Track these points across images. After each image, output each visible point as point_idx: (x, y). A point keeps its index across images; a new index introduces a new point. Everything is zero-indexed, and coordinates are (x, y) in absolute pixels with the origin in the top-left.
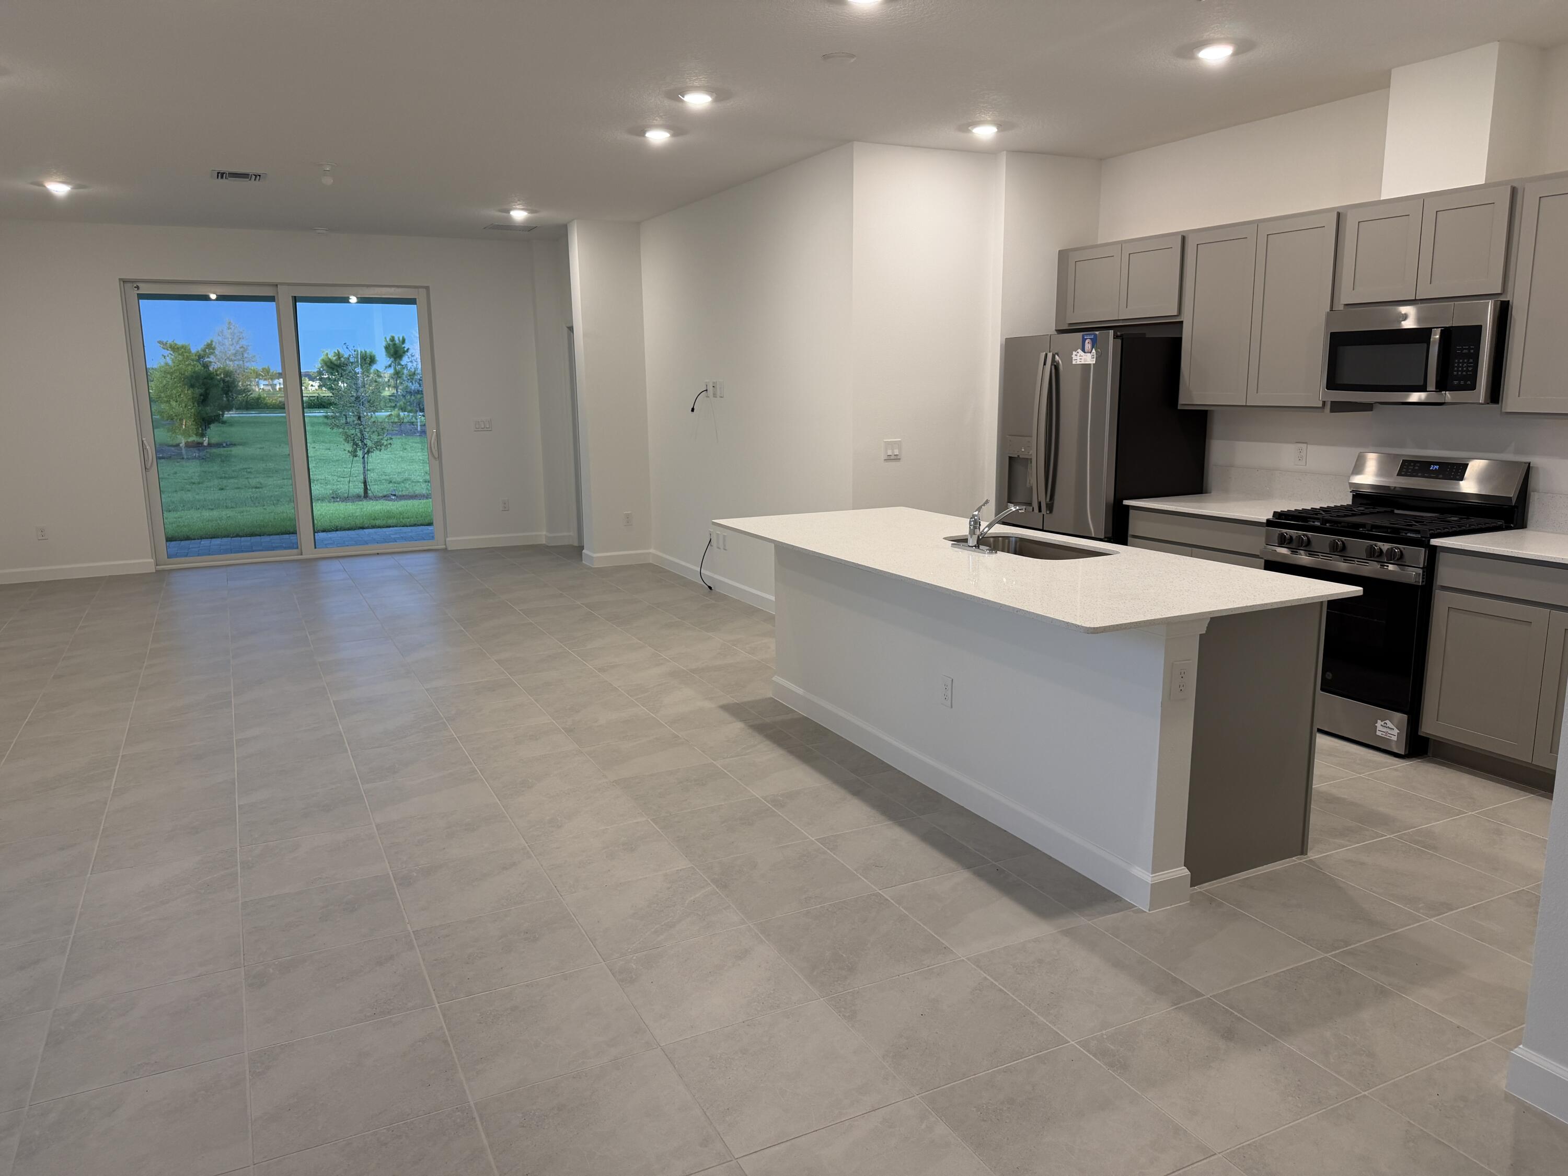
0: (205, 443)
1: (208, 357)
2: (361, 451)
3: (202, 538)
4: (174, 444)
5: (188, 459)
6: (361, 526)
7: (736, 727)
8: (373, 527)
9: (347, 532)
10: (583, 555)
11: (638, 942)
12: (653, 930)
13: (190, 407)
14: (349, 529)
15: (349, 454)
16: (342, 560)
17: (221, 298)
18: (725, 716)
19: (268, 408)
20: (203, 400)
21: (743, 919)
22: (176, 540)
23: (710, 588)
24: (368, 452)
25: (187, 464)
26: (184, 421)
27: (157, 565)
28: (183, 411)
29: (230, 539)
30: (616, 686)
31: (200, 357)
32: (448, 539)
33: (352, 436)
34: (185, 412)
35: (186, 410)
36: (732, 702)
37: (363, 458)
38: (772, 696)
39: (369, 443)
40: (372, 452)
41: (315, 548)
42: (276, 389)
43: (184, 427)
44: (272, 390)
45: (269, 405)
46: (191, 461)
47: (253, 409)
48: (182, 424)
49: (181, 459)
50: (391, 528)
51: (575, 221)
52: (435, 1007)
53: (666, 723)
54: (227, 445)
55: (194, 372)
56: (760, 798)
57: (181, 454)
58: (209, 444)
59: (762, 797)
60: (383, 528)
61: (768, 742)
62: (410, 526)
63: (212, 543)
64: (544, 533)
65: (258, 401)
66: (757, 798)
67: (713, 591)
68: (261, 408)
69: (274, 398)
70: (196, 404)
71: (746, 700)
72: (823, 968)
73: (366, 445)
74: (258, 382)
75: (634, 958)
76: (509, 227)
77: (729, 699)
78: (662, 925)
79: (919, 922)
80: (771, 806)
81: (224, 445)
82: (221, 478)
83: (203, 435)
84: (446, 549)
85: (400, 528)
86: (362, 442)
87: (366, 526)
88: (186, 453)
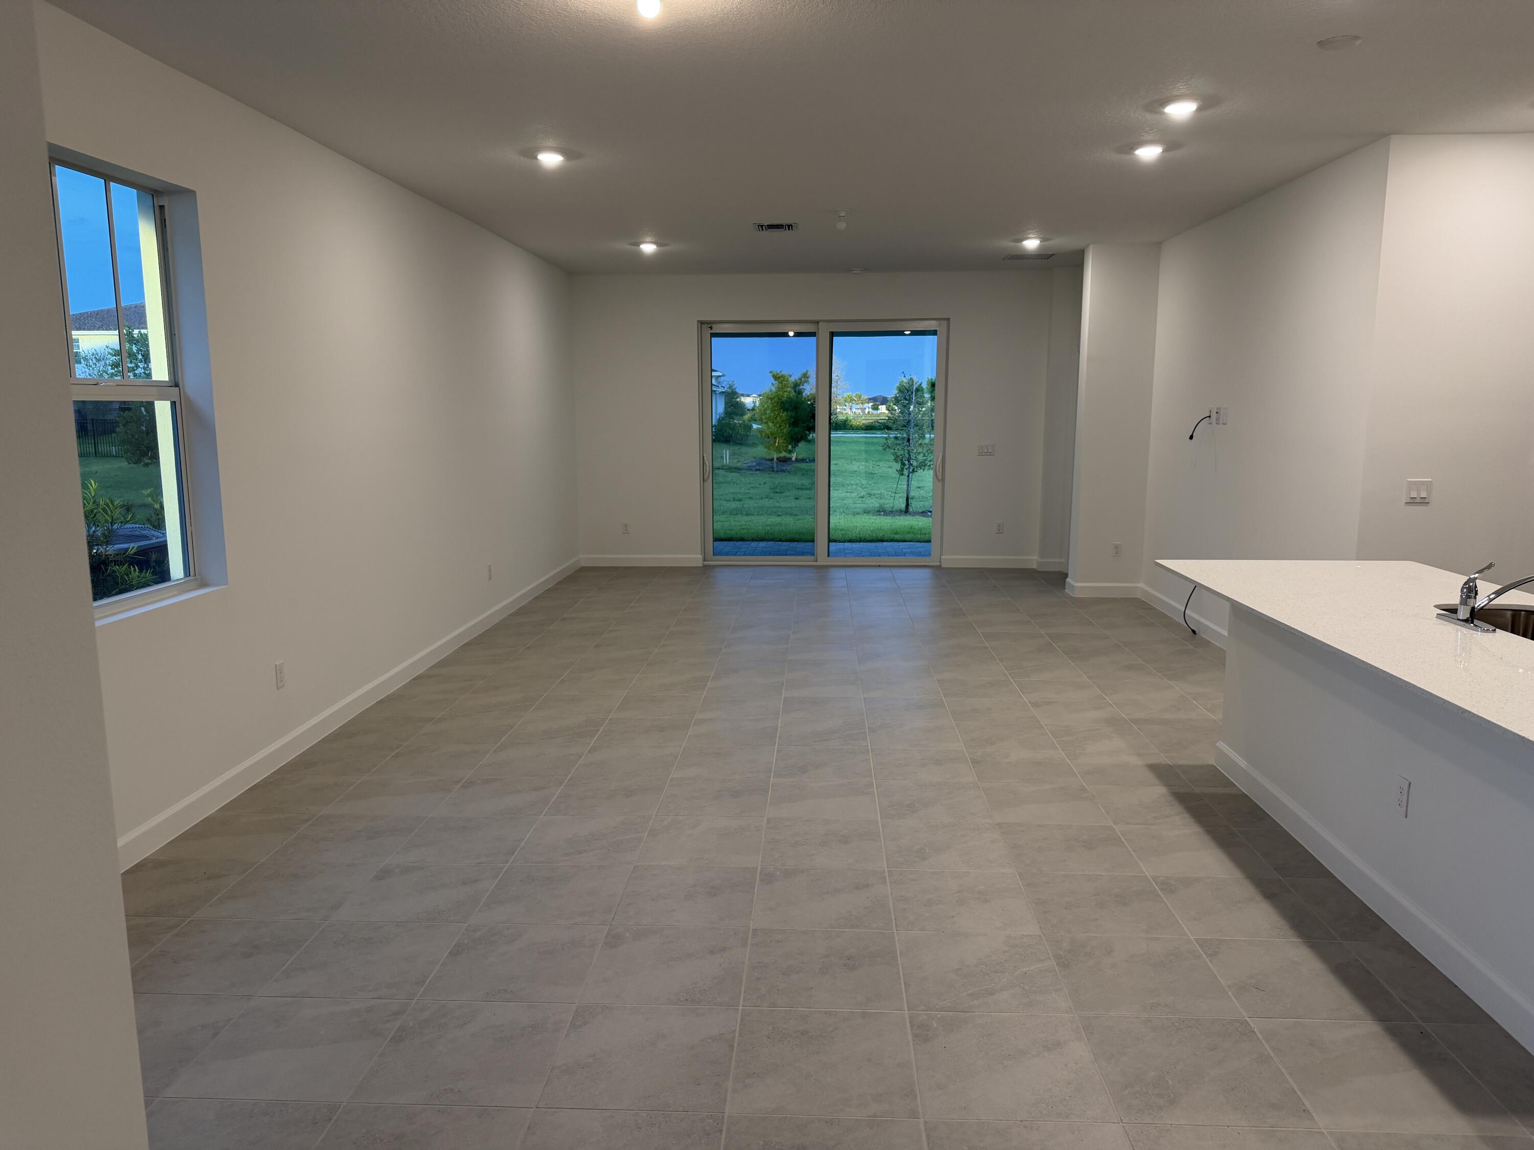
0: (794, 459)
1: (803, 385)
2: (907, 471)
3: (753, 540)
4: (770, 459)
5: (777, 471)
6: (881, 539)
7: (1159, 791)
8: (892, 540)
9: (868, 543)
10: (1066, 583)
11: (950, 1000)
12: (970, 992)
13: (782, 428)
14: (871, 541)
15: (897, 472)
16: (847, 569)
17: (797, 334)
18: (1150, 776)
19: (852, 430)
20: (795, 423)
21: (1070, 1008)
22: (733, 541)
23: (1194, 632)
24: (913, 471)
25: (777, 476)
26: (778, 440)
27: (704, 561)
28: (777, 431)
29: (774, 542)
30: (1043, 724)
31: (796, 385)
32: (943, 557)
33: (901, 456)
34: (779, 432)
35: (779, 430)
36: (1164, 763)
37: (908, 476)
38: (1215, 764)
39: (915, 464)
40: (916, 471)
41: (828, 556)
42: (865, 413)
43: (777, 444)
44: (861, 414)
45: (853, 426)
46: (780, 473)
47: (841, 429)
48: (776, 442)
49: (771, 471)
50: (907, 543)
51: (1091, 246)
52: (738, 1009)
53: (1078, 773)
54: (810, 460)
55: (789, 398)
56: (1149, 877)
57: (773, 467)
58: (796, 459)
59: (1151, 876)
60: (900, 542)
61: (1187, 815)
62: (923, 542)
63: (759, 545)
64: (1036, 557)
65: (845, 423)
66: (1146, 876)
67: (1197, 635)
68: (847, 429)
69: (858, 421)
70: (787, 425)
71: (1181, 762)
72: (1139, 1089)
73: (911, 464)
74: (851, 406)
75: (939, 1016)
76: (1024, 257)
77: (1162, 759)
78: (982, 990)
79: (1284, 1071)
80: (1158, 889)
81: (808, 460)
82: (798, 489)
83: (790, 452)
84: (940, 566)
85: (914, 543)
86: (909, 462)
87: (886, 539)
88: (777, 466)
